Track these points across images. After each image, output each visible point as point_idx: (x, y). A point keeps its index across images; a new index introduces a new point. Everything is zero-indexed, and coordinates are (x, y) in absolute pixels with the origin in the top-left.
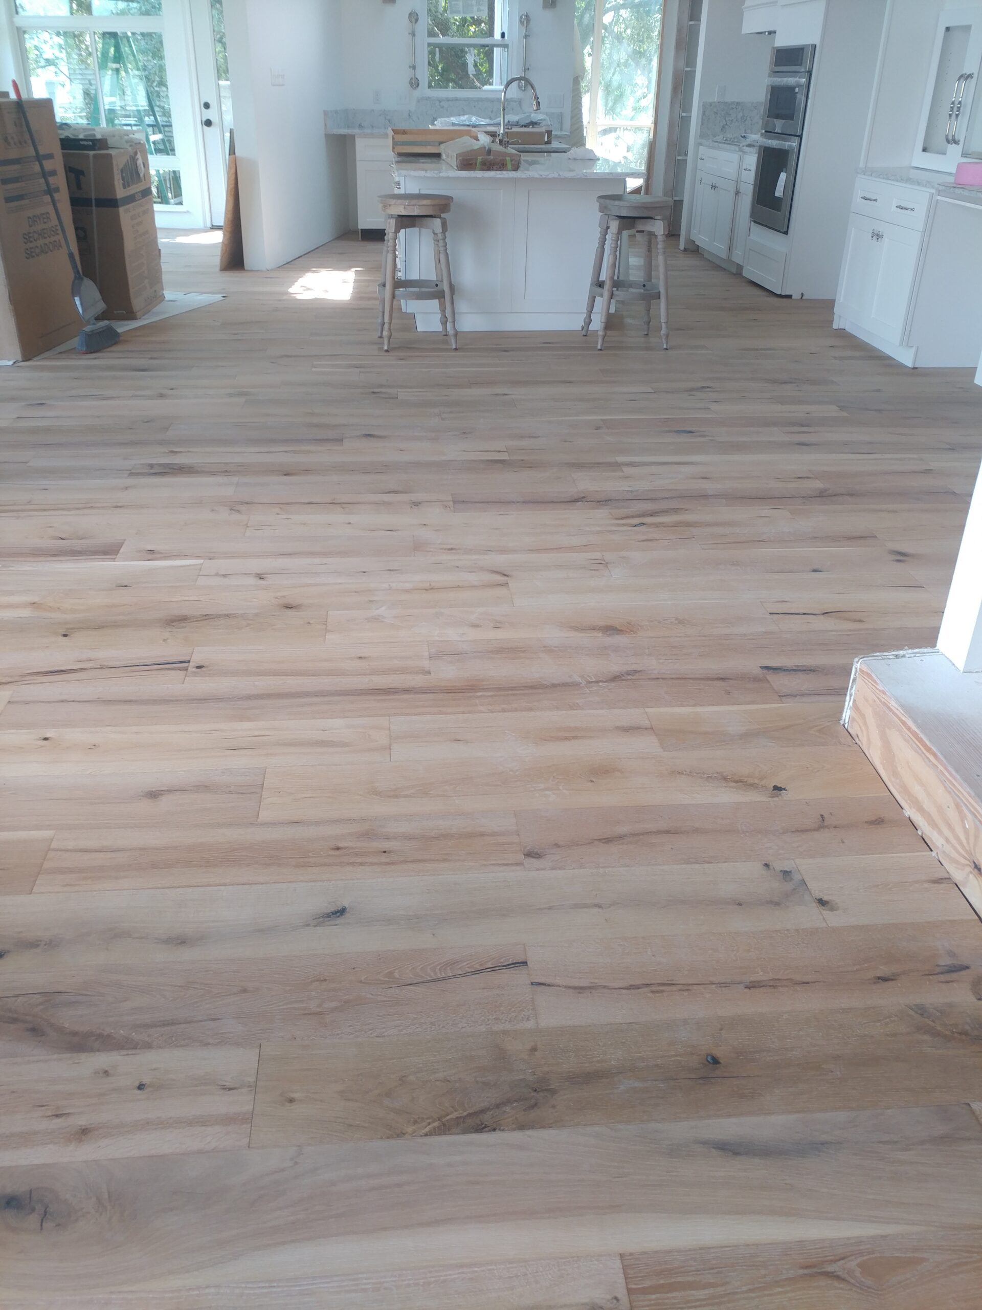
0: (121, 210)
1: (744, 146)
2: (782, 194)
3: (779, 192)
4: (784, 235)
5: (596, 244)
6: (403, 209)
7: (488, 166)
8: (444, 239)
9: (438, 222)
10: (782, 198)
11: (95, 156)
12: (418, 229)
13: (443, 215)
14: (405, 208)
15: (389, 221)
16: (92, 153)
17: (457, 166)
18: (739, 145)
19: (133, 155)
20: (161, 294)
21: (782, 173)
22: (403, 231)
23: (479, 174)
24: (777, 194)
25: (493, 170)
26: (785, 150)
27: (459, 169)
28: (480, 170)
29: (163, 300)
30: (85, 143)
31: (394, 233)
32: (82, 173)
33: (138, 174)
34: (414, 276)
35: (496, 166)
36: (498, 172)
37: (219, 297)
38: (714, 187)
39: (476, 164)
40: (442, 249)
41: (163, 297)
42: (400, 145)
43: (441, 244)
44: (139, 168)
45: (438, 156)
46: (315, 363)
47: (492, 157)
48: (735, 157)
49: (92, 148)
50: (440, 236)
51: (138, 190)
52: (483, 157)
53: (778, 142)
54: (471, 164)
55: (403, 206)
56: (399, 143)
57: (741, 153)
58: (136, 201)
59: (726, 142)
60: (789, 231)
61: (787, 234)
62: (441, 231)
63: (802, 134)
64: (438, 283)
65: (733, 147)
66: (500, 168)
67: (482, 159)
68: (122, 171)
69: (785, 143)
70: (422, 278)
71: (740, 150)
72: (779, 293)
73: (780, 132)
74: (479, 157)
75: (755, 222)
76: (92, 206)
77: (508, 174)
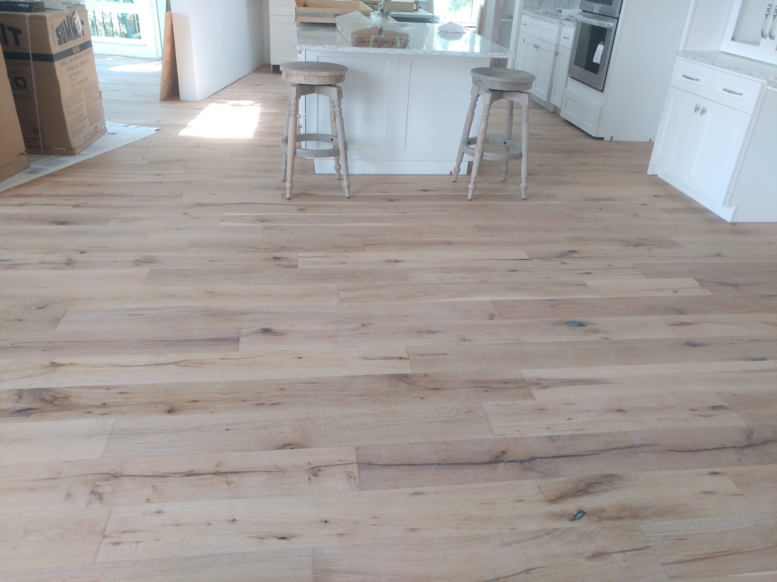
0: (57, 64)
1: (563, 20)
2: (600, 61)
3: (597, 59)
4: (600, 92)
5: (466, 108)
6: (303, 79)
7: (380, 43)
8: (340, 105)
9: (334, 90)
10: (599, 64)
11: (30, 17)
12: (317, 94)
13: (338, 85)
14: (305, 78)
15: (291, 88)
16: (28, 14)
17: (352, 43)
18: (559, 19)
19: (71, 16)
20: (103, 127)
21: (599, 45)
22: (303, 97)
23: (371, 50)
24: (595, 61)
25: (384, 47)
26: (604, 28)
27: (354, 45)
28: (372, 47)
29: (106, 132)
30: (23, 5)
31: (295, 99)
32: (20, 31)
33: (75, 31)
34: (313, 130)
35: (387, 44)
36: (389, 49)
37: (152, 130)
38: (536, 47)
39: (369, 42)
40: (337, 114)
41: (105, 130)
42: (301, 16)
43: (337, 109)
44: (77, 26)
45: (333, 25)
46: (224, 214)
47: (384, 36)
48: (555, 27)
49: (29, 10)
50: (336, 103)
51: (76, 45)
52: (375, 36)
53: (598, 21)
54: (364, 42)
55: (304, 77)
56: (301, 14)
57: (560, 25)
58: (73, 54)
59: (546, 14)
60: (604, 90)
61: (603, 92)
62: (337, 99)
63: (619, 17)
64: (333, 138)
65: (554, 20)
66: (390, 45)
67: (375, 38)
68: (57, 30)
69: (604, 22)
70: (320, 132)
71: (560, 23)
72: (594, 136)
73: (598, 13)
74: (372, 36)
75: (572, 78)
76: (30, 60)
77: (396, 50)
